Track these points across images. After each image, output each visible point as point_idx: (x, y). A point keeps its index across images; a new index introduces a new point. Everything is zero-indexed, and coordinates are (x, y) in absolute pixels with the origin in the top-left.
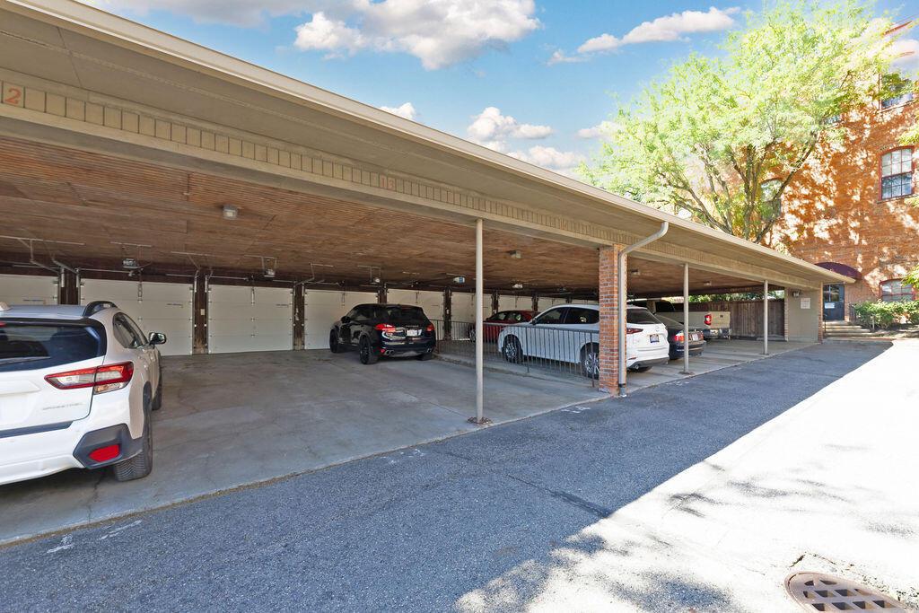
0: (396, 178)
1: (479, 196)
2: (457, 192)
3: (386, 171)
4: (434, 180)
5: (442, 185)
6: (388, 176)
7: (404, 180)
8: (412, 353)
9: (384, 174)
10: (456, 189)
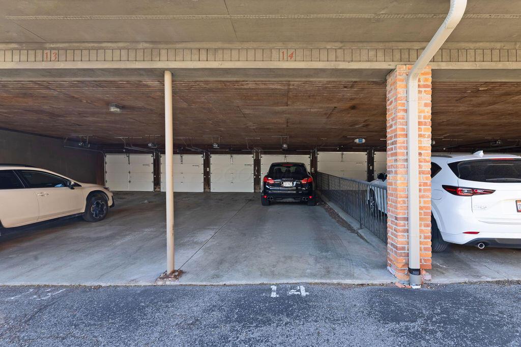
0: (58, 49)
1: (151, 46)
2: (124, 48)
3: (48, 45)
4: (93, 42)
5: (104, 45)
6: (51, 49)
7: (66, 49)
8: (290, 200)
9: (46, 49)
10: (121, 45)
